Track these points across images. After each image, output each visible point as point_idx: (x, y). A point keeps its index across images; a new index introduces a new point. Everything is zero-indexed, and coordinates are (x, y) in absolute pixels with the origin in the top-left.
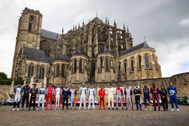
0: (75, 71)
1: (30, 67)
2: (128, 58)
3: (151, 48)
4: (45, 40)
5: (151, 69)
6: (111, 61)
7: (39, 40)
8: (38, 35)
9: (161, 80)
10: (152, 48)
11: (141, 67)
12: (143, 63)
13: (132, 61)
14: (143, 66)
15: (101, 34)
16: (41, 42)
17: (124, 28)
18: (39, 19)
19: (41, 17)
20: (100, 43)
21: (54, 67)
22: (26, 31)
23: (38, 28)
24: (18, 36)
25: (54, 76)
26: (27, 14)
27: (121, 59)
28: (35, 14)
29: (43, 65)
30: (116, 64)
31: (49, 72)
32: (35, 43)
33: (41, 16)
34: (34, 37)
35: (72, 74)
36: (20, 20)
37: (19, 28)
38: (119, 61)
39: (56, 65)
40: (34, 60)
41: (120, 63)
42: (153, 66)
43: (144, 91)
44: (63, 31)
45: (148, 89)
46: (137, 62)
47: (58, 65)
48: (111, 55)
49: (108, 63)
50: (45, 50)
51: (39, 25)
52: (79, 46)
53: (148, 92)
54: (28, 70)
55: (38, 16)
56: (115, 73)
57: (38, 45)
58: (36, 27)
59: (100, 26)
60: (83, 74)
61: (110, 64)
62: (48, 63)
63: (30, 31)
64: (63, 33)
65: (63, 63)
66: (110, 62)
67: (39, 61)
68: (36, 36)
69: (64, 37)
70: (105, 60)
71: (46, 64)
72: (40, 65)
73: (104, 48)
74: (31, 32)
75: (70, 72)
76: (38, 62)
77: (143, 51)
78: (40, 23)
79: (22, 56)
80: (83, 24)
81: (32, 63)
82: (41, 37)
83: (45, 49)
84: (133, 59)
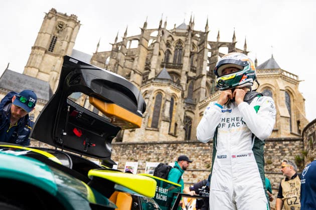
3: (282, 70)
5: (277, 131)
18: (73, 29)
19: (77, 27)
22: (43, 49)
23: (67, 47)
28: (68, 20)
32: (55, 74)
33: (78, 24)
34: (56, 63)
42: (282, 120)
44: (98, 45)
48: (172, 89)
49: (161, 109)
51: (71, 40)
55: (71, 24)
61: (164, 111)
63: (52, 51)
66: (164, 106)
68: (60, 61)
69: (98, 57)
70: (154, 101)
78: (73, 36)
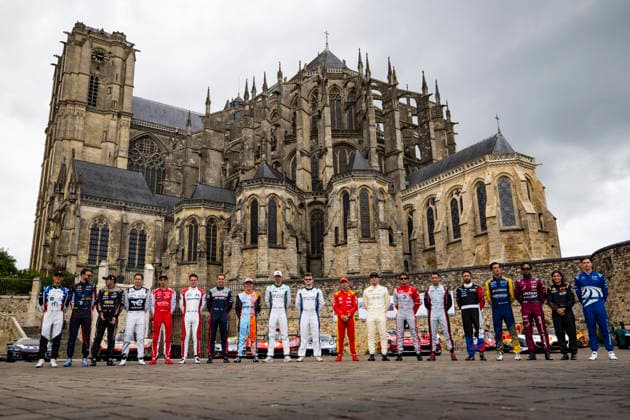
0: (254, 241)
1: (94, 229)
2: (440, 193)
3: (519, 154)
4: (147, 137)
5: (523, 230)
6: (381, 205)
7: (125, 135)
8: (123, 118)
9: (557, 266)
10: (523, 155)
11: (488, 222)
12: (493, 208)
13: (454, 203)
14: (494, 217)
15: (342, 108)
16: (132, 143)
17: (424, 87)
18: (124, 61)
19: (131, 56)
20: (340, 140)
21: (181, 228)
22: (80, 103)
23: (122, 95)
24: (51, 123)
25: (180, 261)
26: (81, 44)
27: (415, 194)
28: (110, 44)
29: (139, 223)
30: (399, 213)
31: (163, 246)
32: (111, 146)
33: (130, 50)
34: (108, 126)
35: (242, 250)
36: (59, 68)
37: (54, 95)
38: (407, 202)
39: (185, 220)
40: (108, 207)
41: (411, 210)
42: (529, 218)
43: (492, 294)
44: (208, 102)
45: (508, 287)
46: (470, 206)
47: (193, 220)
48: (379, 182)
49: (371, 212)
50: (148, 169)
51: (125, 82)
52: (266, 153)
53: (505, 295)
54: (87, 242)
55: (119, 51)
56: (395, 246)
57: (124, 153)
58: (116, 89)
59: (338, 82)
60: (280, 251)
61: (377, 215)
62: (159, 214)
63: (94, 105)
64: (208, 109)
65: (209, 213)
66: (376, 208)
67: (125, 209)
68: (114, 123)
69: (212, 122)
70: (358, 202)
71: (150, 219)
72: (131, 222)
73: (352, 158)
74: (98, 107)
75: (236, 246)
76: (123, 212)
77: (492, 165)
78: (128, 75)
79: (65, 191)
80: (280, 75)
81: (101, 218)
82: (133, 126)
83: (146, 166)
84: (458, 194)
